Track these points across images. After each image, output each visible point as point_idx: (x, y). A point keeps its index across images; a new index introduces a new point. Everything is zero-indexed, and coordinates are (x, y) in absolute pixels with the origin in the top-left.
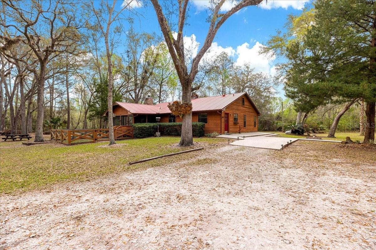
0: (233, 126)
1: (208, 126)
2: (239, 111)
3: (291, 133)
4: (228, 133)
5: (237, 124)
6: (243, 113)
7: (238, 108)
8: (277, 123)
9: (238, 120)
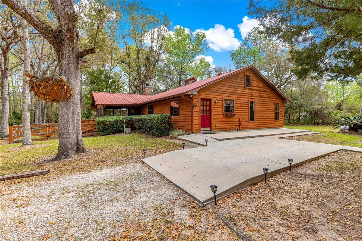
0: (222, 120)
1: (179, 120)
2: (239, 96)
3: (349, 130)
4: (210, 130)
5: (232, 117)
6: (248, 99)
7: (234, 91)
8: (336, 114)
9: (234, 109)
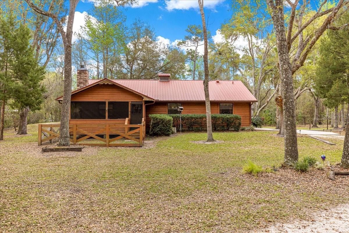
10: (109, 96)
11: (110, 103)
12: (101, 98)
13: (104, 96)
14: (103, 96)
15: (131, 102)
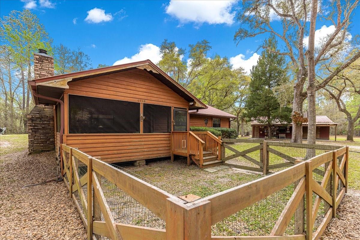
10: (145, 94)
11: (146, 106)
12: (132, 96)
13: (137, 93)
14: (135, 92)
15: (175, 108)
